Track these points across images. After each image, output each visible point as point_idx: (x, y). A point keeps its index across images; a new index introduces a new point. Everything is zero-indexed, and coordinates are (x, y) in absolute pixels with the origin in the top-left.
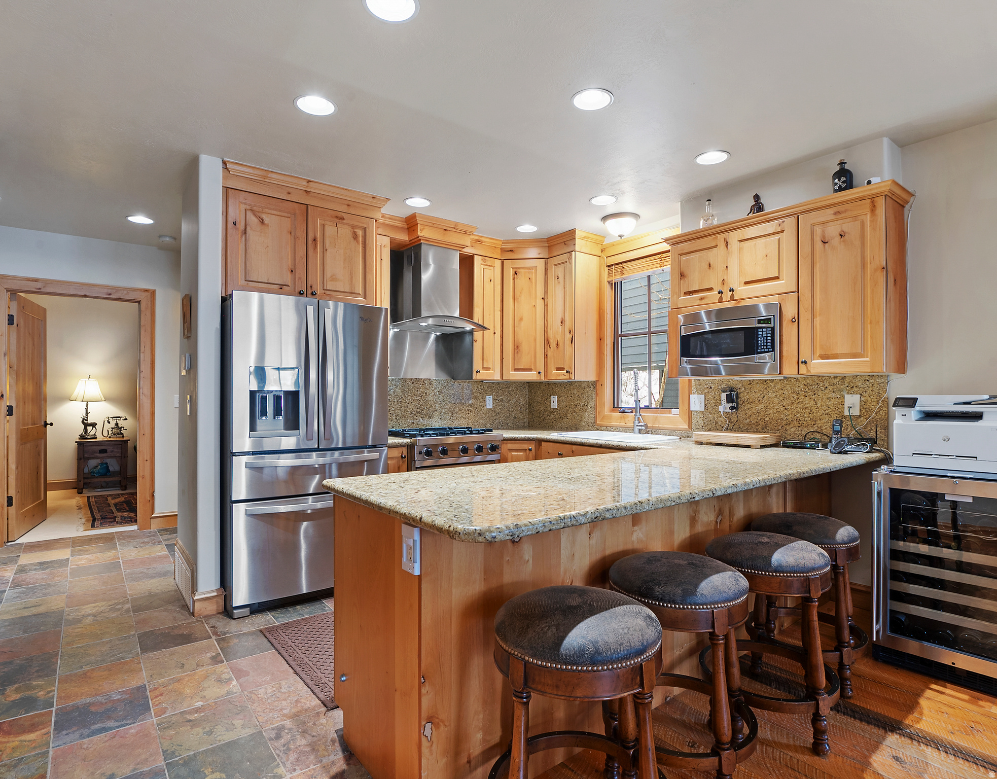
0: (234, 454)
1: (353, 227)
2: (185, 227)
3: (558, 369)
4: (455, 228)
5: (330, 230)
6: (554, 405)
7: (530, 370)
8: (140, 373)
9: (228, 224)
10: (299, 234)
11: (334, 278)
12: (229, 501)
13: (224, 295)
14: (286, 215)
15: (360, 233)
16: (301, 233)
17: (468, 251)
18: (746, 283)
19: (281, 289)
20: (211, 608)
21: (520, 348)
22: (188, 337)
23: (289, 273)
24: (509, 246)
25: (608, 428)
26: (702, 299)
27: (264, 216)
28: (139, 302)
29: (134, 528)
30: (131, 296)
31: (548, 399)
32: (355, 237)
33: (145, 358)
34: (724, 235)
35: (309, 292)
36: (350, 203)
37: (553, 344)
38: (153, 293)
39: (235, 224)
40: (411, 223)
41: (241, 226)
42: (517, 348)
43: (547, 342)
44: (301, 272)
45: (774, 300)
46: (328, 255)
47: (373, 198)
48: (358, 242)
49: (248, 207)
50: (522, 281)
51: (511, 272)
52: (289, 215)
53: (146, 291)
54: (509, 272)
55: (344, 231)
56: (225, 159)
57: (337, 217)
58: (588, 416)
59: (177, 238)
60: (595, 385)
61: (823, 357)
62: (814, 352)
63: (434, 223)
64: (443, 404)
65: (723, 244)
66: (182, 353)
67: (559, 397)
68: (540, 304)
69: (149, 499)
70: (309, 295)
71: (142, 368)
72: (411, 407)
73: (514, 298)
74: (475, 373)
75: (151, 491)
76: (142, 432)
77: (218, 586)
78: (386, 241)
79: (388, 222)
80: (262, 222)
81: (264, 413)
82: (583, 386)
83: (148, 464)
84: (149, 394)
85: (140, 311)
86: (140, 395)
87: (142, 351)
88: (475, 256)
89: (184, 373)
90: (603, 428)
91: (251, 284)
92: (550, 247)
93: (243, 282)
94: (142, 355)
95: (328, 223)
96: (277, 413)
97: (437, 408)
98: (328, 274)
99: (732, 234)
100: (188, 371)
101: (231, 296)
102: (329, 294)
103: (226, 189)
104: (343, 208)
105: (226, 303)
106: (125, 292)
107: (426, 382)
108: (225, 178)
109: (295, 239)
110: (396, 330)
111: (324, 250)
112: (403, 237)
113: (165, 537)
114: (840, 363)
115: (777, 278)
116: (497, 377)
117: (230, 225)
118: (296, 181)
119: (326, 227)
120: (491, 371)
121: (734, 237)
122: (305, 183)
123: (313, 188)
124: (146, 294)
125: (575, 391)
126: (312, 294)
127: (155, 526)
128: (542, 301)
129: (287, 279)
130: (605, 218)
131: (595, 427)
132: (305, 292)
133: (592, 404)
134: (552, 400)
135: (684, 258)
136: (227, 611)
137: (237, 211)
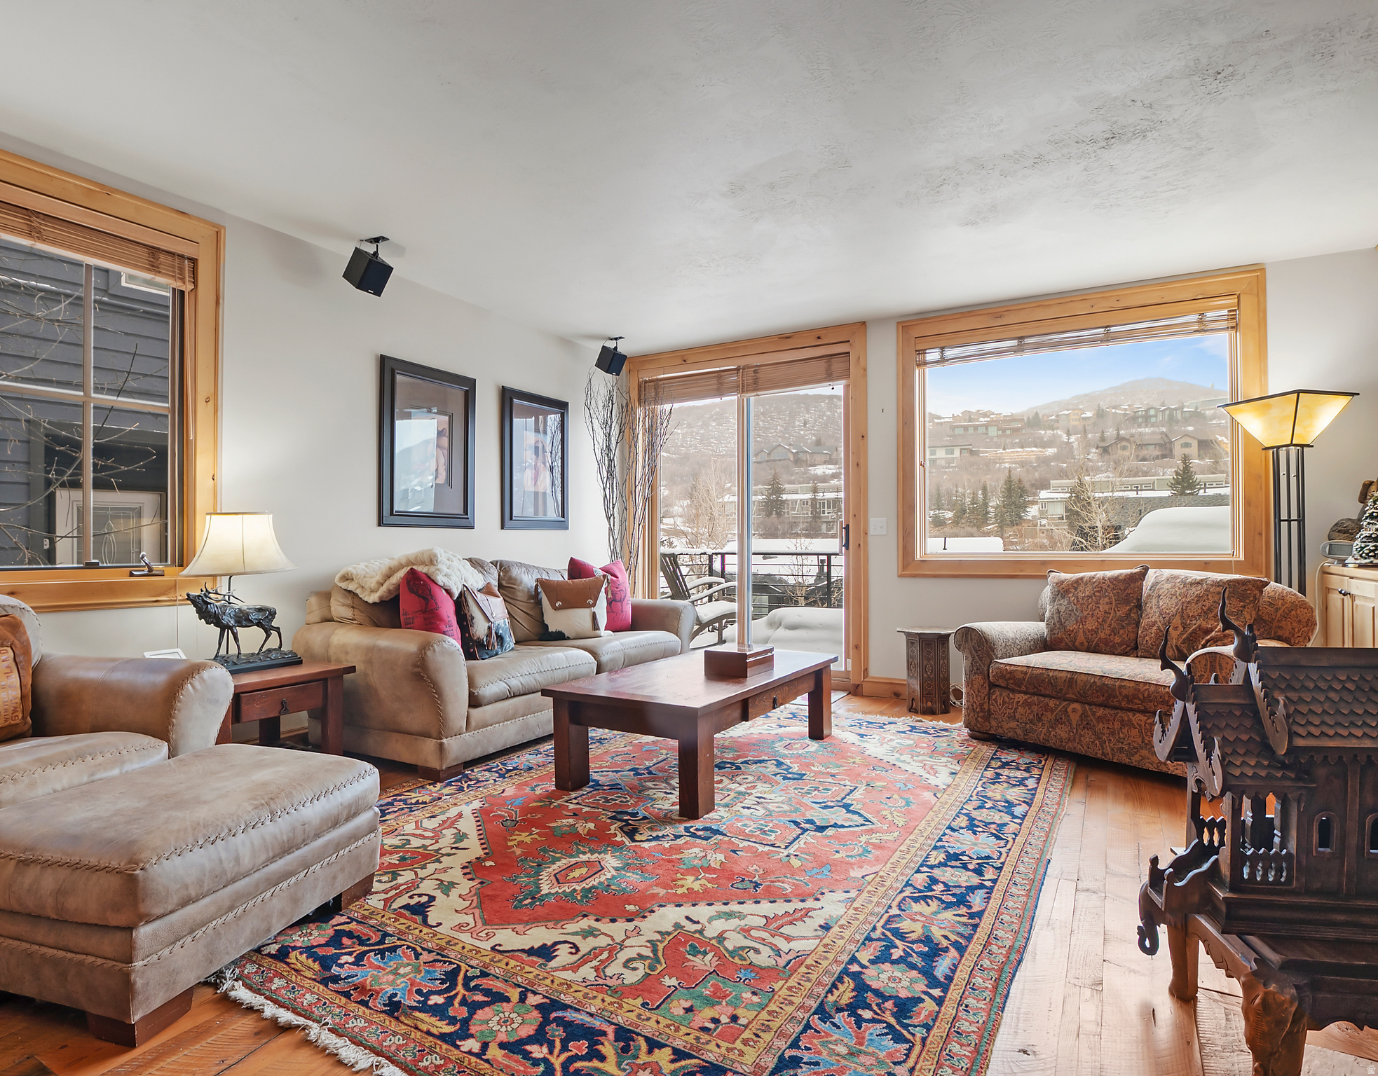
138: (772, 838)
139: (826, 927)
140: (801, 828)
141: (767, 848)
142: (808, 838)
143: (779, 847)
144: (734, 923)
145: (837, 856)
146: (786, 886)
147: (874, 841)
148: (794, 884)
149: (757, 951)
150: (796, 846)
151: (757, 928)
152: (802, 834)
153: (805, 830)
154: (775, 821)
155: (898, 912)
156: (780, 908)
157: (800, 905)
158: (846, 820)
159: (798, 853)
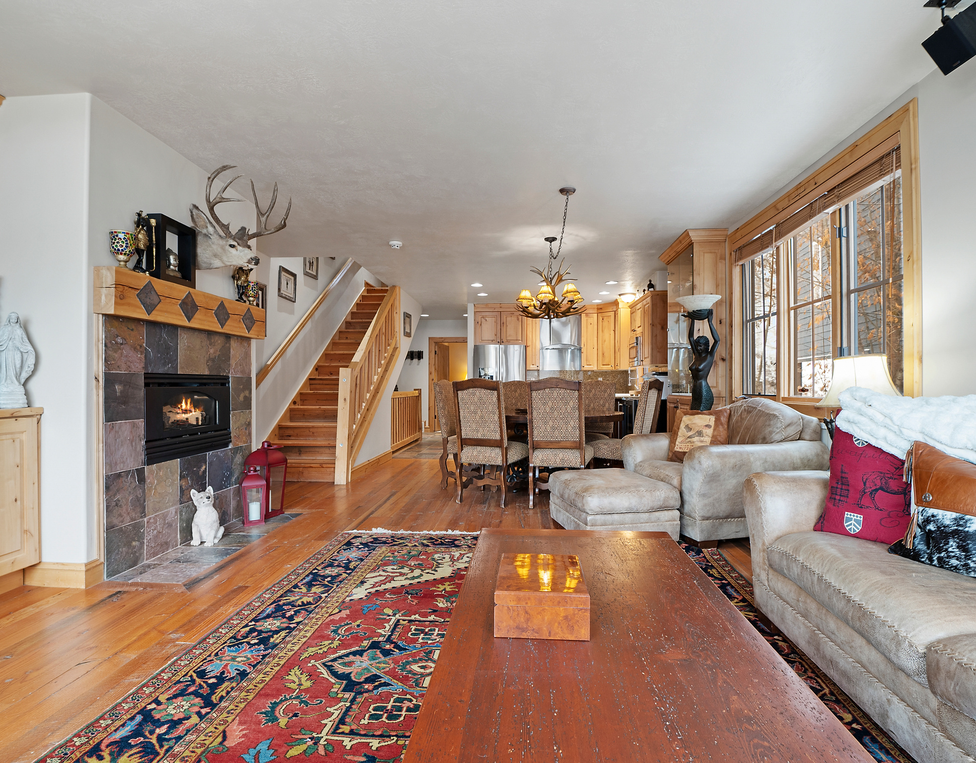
1: (517, 316)
5: (509, 319)
7: (609, 365)
10: (498, 322)
11: (510, 335)
19: (492, 342)
21: (605, 355)
23: (494, 336)
24: (600, 307)
27: (487, 318)
32: (518, 319)
39: (478, 323)
41: (480, 323)
42: (603, 354)
43: (615, 351)
44: (499, 335)
46: (508, 327)
48: (519, 321)
49: (481, 316)
50: (606, 323)
51: (601, 319)
52: (495, 316)
56: (475, 303)
57: (511, 314)
73: (602, 331)
74: (582, 367)
80: (486, 320)
88: (582, 314)
91: (483, 341)
92: (613, 306)
93: (480, 341)
95: (508, 316)
98: (508, 334)
102: (509, 342)
103: (476, 312)
108: (475, 309)
109: (497, 324)
116: (595, 369)
117: (476, 324)
118: (496, 304)
119: (507, 318)
120: (591, 366)
122: (500, 304)
126: (503, 342)
128: (614, 331)
129: (494, 338)
132: (500, 342)
137: (479, 319)
138: (413, 627)
139: (362, 582)
140: (392, 642)
141: (413, 617)
142: (383, 633)
143: (404, 620)
144: (409, 576)
145: (358, 622)
146: (388, 596)
147: (327, 643)
148: (385, 598)
149: (393, 569)
150: (391, 623)
151: (397, 576)
152: (390, 636)
153: (389, 640)
154: (418, 646)
155: (322, 595)
156: (389, 586)
157: (378, 588)
158: (350, 664)
159: (388, 618)
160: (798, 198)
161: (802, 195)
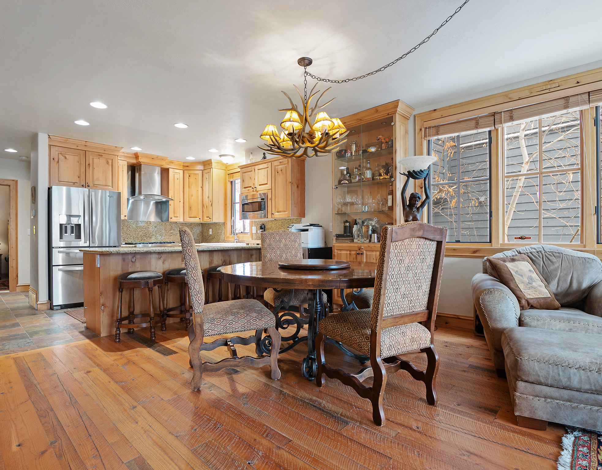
0: (53, 248)
1: (107, 159)
2: (32, 155)
3: (207, 217)
4: (157, 157)
5: (96, 161)
6: (211, 233)
7: (196, 217)
8: (10, 218)
9: (51, 159)
10: (82, 162)
11: (98, 180)
12: (51, 266)
13: (49, 187)
14: (76, 155)
15: (110, 161)
16: (83, 162)
17: (166, 166)
18: (260, 185)
19: (74, 184)
20: (45, 307)
21: (192, 208)
22: (34, 203)
23: (78, 178)
24: (186, 164)
25: (228, 242)
26: (248, 190)
27: (67, 156)
28: (9, 186)
29: (8, 291)
30: (5, 183)
31: (208, 230)
32: (108, 163)
33: (13, 211)
34: (254, 167)
35: (87, 185)
36: (105, 149)
37: (205, 207)
38: (17, 181)
39: (54, 159)
40: (136, 156)
41: (56, 160)
42: (190, 208)
43: (203, 205)
44: (83, 177)
45: (266, 191)
46: (95, 170)
47: (116, 147)
48: (109, 165)
49: (59, 152)
50: (192, 179)
52: (77, 155)
53: (13, 180)
54: (187, 176)
55: (103, 161)
56: (49, 134)
57: (99, 155)
58: (222, 237)
59: (28, 157)
60: (224, 224)
61: (278, 212)
62: (275, 210)
63: (147, 156)
64: (157, 232)
65: (253, 170)
66: (32, 209)
67: (212, 229)
68: (200, 189)
69: (15, 277)
70: (87, 187)
71: (11, 216)
72: (141, 233)
73: (189, 187)
74: (170, 219)
75: (16, 274)
76: (11, 246)
77: (48, 299)
78: (126, 163)
79: (126, 155)
80: (66, 158)
81: (66, 232)
82: (220, 224)
83: (15, 261)
84: (15, 228)
85: (10, 190)
86: (10, 229)
87: (11, 208)
88: (170, 169)
89: (32, 217)
90: (227, 242)
91: (61, 183)
92: (204, 165)
93: (57, 182)
94: (11, 210)
95: (95, 157)
96: (72, 232)
97: (154, 234)
98: (95, 178)
99: (256, 167)
100: (34, 217)
101: (52, 187)
102: (96, 186)
103: (50, 146)
104: (103, 152)
105: (50, 189)
106: (2, 181)
107: (148, 222)
108: (49, 141)
109: (80, 164)
110: (133, 200)
111: (93, 168)
112: (134, 161)
113: (24, 293)
114: (281, 214)
115: (267, 184)
116: (181, 220)
117: (52, 159)
118: (80, 142)
119: (94, 159)
120: (178, 218)
121: (257, 167)
122: (85, 142)
123: (87, 144)
124: (13, 182)
125: (218, 227)
126: (88, 186)
127: (18, 289)
128: (201, 188)
129: (77, 180)
130: (220, 156)
131: (224, 241)
132: (85, 185)
133: (223, 232)
134: (210, 231)
135: (244, 174)
136: (52, 308)
137: (54, 154)
160: (547, 91)
161: (552, 90)
